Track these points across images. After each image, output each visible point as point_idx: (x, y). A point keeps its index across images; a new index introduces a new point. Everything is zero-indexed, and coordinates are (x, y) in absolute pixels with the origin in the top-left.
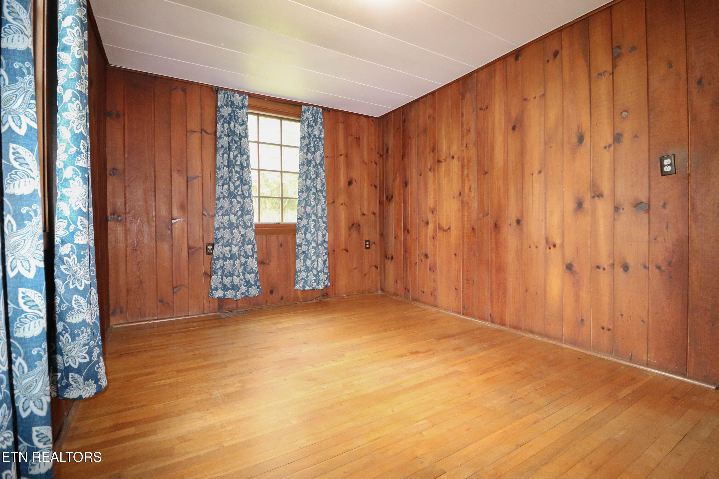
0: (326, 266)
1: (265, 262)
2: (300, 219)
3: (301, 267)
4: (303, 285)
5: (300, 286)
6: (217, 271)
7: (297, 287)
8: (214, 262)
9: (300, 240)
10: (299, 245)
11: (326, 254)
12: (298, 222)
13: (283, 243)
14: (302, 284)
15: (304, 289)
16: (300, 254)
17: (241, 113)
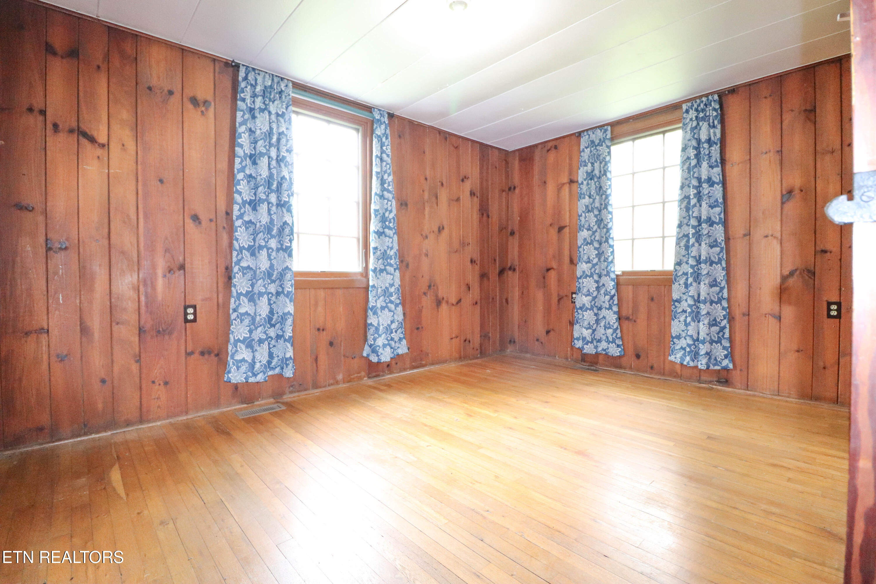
0: (725, 337)
1: (631, 318)
2: (678, 264)
3: (681, 332)
4: (681, 357)
5: (675, 358)
6: (579, 321)
7: (672, 358)
8: (577, 311)
9: (679, 293)
10: (677, 301)
11: (725, 318)
12: (675, 268)
13: (654, 297)
14: (681, 355)
15: (682, 362)
16: (679, 313)
17: (602, 149)
